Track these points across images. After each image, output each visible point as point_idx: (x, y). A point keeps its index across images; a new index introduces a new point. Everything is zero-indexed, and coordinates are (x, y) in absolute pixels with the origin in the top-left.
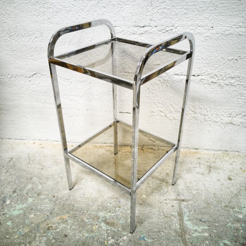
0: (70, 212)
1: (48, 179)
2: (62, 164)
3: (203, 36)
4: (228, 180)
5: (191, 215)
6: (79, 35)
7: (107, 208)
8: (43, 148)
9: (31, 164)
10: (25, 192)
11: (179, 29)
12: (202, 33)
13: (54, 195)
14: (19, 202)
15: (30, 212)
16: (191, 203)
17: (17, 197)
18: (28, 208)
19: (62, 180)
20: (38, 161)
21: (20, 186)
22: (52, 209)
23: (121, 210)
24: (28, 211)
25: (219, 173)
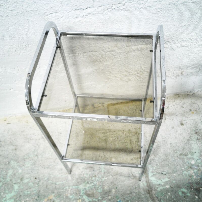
0: (54, 191)
1: (25, 160)
2: (33, 139)
3: (154, 9)
4: (180, 126)
5: (154, 170)
6: (12, 27)
7: (84, 179)
8: (9, 123)
9: (3, 146)
10: (8, 179)
11: (127, 5)
12: (153, 6)
13: (35, 177)
14: (7, 191)
15: (20, 199)
16: (153, 158)
17: (3, 186)
18: (17, 195)
19: (38, 158)
20: (8, 141)
21: (2, 174)
22: (38, 192)
23: (97, 179)
24: (18, 198)
25: (172, 120)
